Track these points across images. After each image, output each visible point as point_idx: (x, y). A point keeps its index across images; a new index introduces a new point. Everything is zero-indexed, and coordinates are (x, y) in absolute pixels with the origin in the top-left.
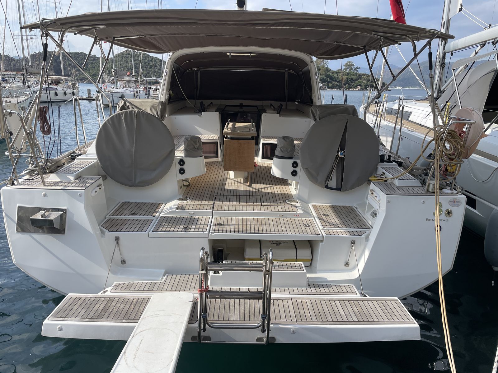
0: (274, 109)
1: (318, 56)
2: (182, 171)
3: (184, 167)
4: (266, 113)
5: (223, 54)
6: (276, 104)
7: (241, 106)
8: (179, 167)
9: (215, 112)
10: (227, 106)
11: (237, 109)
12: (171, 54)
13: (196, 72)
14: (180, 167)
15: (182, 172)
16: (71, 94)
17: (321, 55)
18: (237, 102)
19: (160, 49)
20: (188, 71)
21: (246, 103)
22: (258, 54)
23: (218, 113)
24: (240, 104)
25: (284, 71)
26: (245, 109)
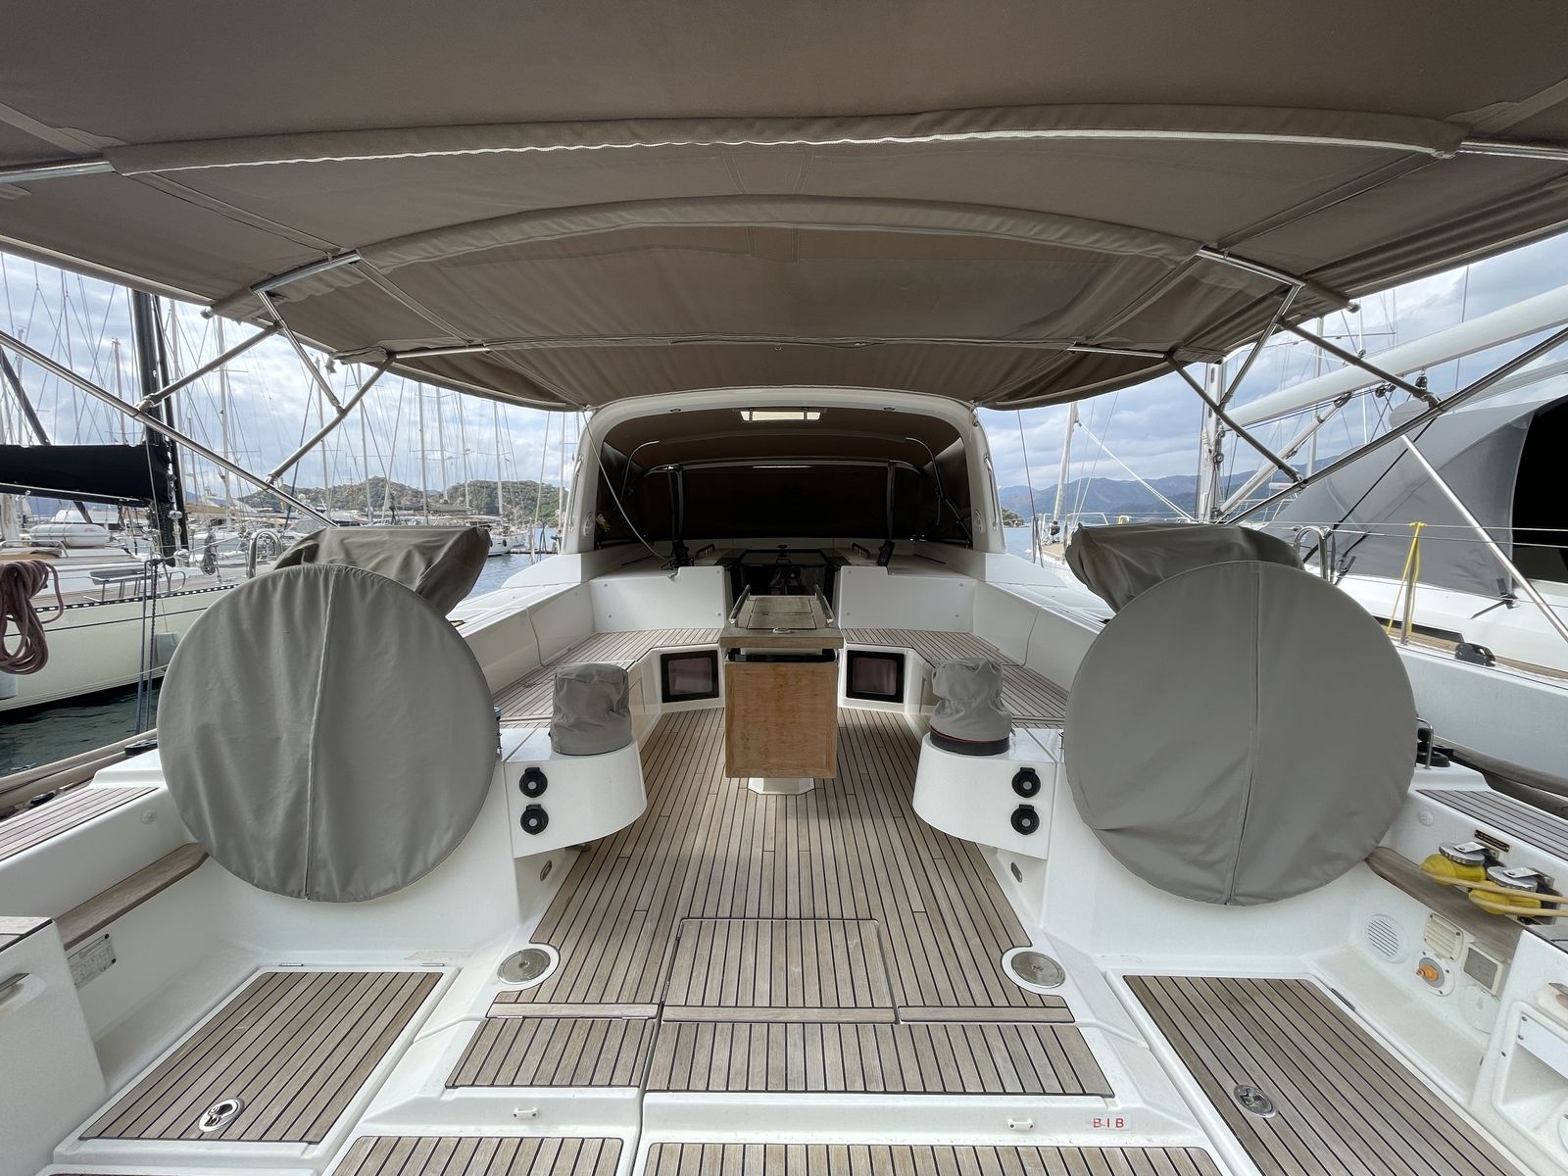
0: (869, 556)
1: (998, 403)
2: (535, 820)
3: (545, 801)
4: (849, 564)
5: (730, 416)
6: (875, 544)
7: (783, 551)
8: (522, 802)
9: (716, 565)
10: (748, 551)
11: (772, 560)
12: (589, 414)
13: (673, 474)
14: (528, 801)
15: (533, 822)
17: (1010, 399)
18: (772, 543)
19: (553, 397)
20: (652, 471)
21: (793, 543)
22: (825, 411)
23: (720, 568)
24: (780, 546)
25: (886, 465)
26: (795, 559)
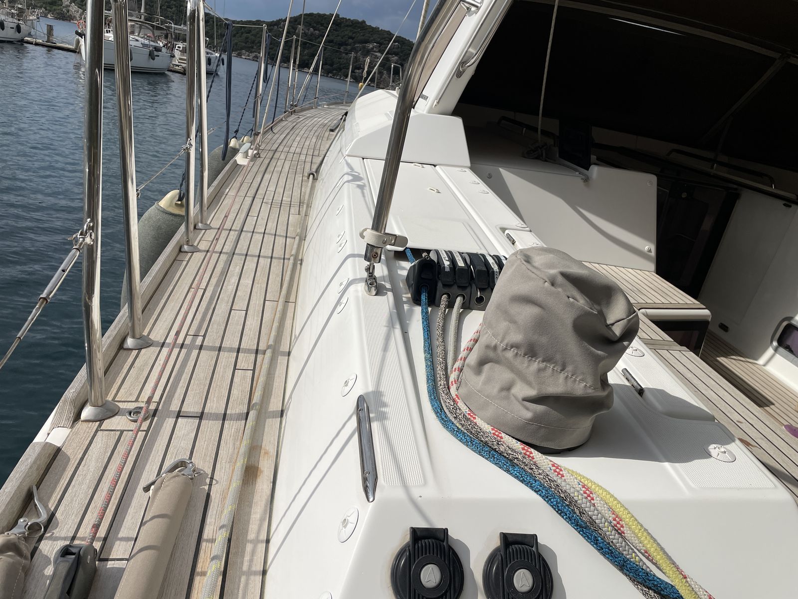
16: (13, 28)
